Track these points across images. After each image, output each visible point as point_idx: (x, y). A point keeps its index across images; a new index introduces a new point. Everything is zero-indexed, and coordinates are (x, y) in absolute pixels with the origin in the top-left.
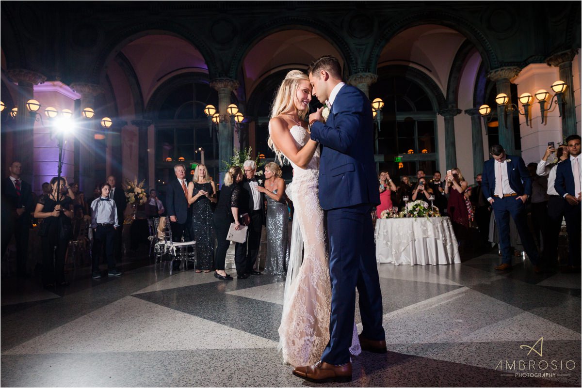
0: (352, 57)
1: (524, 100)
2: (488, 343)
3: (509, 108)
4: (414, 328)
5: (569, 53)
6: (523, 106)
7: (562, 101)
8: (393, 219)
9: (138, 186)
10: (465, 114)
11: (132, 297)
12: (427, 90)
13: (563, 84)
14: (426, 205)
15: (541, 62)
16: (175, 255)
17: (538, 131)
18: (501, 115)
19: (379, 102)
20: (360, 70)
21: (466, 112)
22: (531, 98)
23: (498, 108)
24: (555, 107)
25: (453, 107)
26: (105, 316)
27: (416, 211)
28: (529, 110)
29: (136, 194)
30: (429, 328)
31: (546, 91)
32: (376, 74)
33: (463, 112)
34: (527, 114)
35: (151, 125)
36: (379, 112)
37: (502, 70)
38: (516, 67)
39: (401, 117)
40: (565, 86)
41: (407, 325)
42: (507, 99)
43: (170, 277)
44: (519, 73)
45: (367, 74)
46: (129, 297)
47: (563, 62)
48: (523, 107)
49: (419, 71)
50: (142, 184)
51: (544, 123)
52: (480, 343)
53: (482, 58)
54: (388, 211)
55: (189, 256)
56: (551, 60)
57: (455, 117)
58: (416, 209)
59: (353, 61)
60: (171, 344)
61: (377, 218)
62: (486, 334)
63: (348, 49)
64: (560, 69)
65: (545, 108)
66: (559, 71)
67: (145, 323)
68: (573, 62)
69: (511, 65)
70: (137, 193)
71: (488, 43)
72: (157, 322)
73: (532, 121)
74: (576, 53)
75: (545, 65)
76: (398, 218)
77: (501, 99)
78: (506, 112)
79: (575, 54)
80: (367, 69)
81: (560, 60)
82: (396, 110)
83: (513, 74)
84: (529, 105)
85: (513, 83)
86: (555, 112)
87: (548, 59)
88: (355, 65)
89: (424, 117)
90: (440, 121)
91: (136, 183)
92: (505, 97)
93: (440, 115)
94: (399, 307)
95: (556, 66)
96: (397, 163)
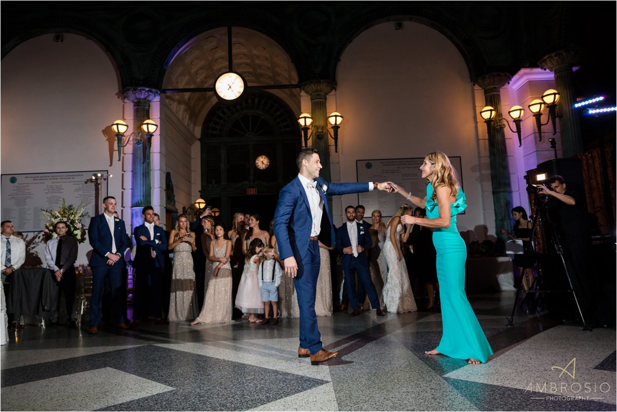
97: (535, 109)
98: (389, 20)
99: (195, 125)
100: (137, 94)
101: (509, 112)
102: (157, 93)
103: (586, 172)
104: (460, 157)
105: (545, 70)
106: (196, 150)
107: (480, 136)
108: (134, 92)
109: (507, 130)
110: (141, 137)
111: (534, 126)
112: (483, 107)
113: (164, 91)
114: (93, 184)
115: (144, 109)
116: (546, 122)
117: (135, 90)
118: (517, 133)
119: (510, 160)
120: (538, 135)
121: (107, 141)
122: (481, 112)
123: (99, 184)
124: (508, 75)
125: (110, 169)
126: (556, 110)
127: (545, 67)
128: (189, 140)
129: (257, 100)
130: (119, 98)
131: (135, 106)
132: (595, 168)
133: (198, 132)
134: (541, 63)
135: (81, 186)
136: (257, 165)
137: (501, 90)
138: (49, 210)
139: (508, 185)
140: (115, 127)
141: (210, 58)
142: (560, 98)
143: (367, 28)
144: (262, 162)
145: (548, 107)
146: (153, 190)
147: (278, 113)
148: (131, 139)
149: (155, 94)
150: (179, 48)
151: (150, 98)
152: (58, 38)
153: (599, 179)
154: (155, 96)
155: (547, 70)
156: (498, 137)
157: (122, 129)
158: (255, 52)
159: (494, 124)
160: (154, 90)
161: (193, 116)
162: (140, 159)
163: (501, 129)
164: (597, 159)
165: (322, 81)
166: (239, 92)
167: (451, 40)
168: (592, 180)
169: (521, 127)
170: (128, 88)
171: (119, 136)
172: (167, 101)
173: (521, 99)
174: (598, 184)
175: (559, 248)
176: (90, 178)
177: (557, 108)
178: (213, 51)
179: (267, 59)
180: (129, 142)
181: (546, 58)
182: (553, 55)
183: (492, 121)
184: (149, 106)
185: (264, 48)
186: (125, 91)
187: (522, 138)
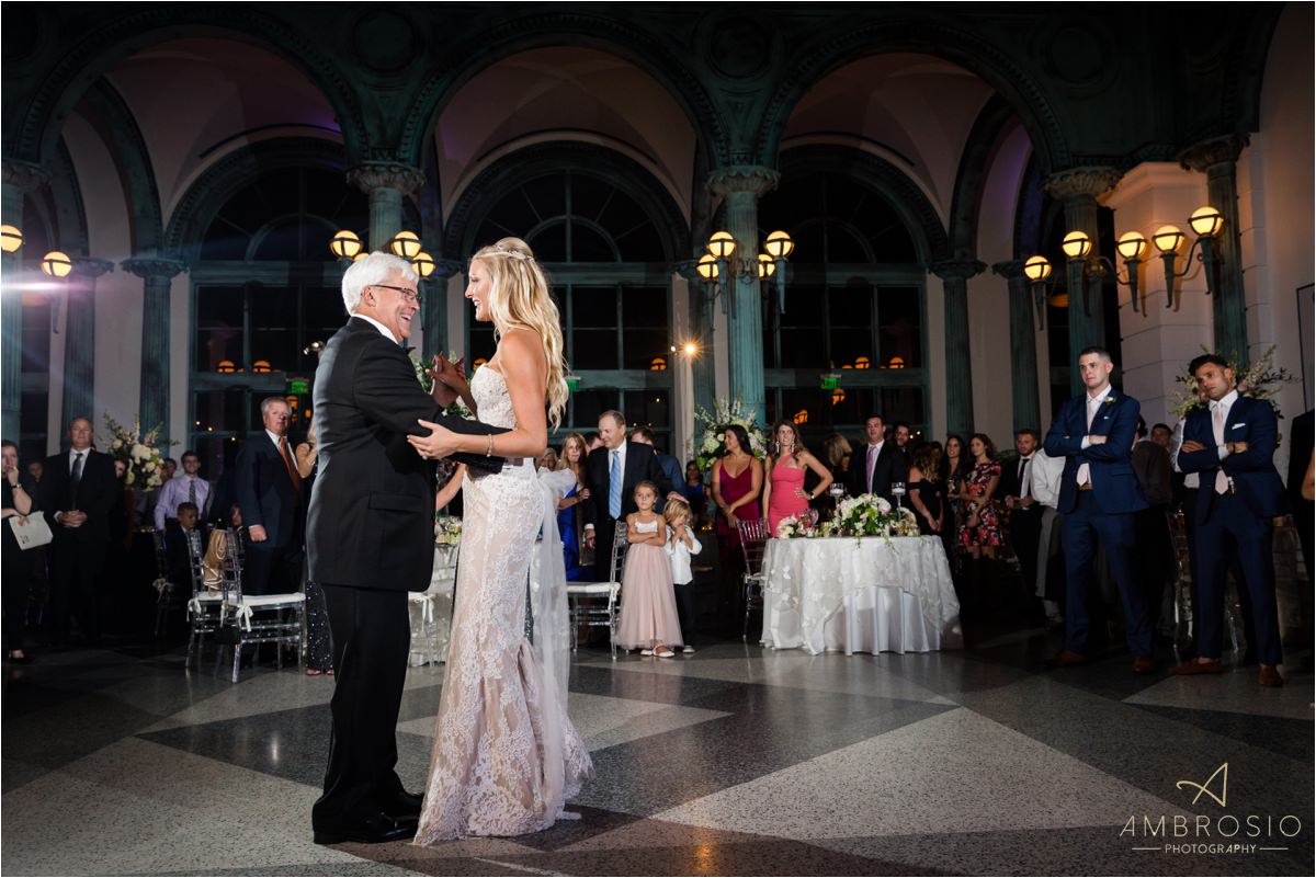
0: (717, 123)
1: (1127, 250)
2: (984, 835)
3: (1094, 268)
4: (831, 805)
5: (1228, 141)
6: (1125, 263)
7: (1214, 256)
8: (804, 539)
9: (141, 441)
10: (994, 273)
11: (138, 740)
12: (904, 212)
13: (1215, 216)
14: (885, 506)
15: (1168, 158)
16: (249, 630)
17: (1160, 326)
18: (1075, 284)
19: (782, 241)
20: (735, 156)
21: (996, 268)
22: (1143, 245)
23: (1068, 266)
24: (1199, 268)
25: (964, 255)
26: (73, 788)
27: (859, 520)
28: (1139, 275)
29: (138, 461)
30: (864, 803)
31: (1178, 231)
32: (775, 169)
33: (989, 270)
34: (1134, 283)
35: (182, 273)
36: (782, 265)
37: (1077, 173)
38: (1110, 168)
39: (838, 277)
40: (1219, 220)
41: (816, 797)
42: (1087, 245)
43: (235, 688)
44: (1118, 182)
45: (753, 168)
46: (130, 741)
47: (1217, 162)
48: (1125, 267)
49: (885, 162)
50: (153, 435)
51: (1173, 306)
52: (968, 835)
53: (1032, 141)
54: (793, 519)
55: (285, 633)
56: (1189, 156)
57: (968, 281)
58: (861, 517)
59: (719, 134)
60: (254, 854)
61: (770, 536)
62: (986, 814)
63: (706, 102)
64: (1210, 179)
65: (1176, 271)
66: (1208, 184)
67: (181, 804)
68: (1238, 164)
69: (1100, 164)
70: (141, 459)
71: (1046, 107)
72: (211, 802)
73: (1147, 300)
74: (1245, 143)
75: (1176, 167)
76: (819, 536)
77: (1075, 245)
78: (1085, 277)
79: (1243, 145)
80: (753, 157)
81: (1209, 158)
82: (826, 258)
83: (1103, 185)
84: (1140, 261)
85: (1104, 205)
86: (1197, 282)
87: (1183, 152)
88: (723, 144)
89: (893, 277)
90: (934, 287)
91: (138, 433)
92: (1083, 240)
93: (933, 274)
94: (802, 758)
95: (1201, 170)
96: (826, 391)
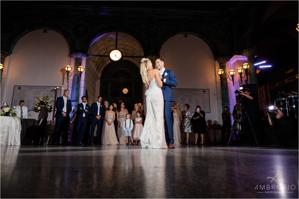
97: (240, 71)
98: (182, 34)
99: (98, 72)
100: (77, 56)
101: (229, 72)
102: (85, 56)
103: (260, 95)
104: (209, 89)
105: (244, 56)
106: (98, 83)
107: (217, 82)
108: (76, 55)
109: (228, 79)
110: (77, 73)
111: (239, 79)
112: (219, 70)
113: (88, 56)
114: (54, 92)
115: (79, 62)
116: (244, 77)
117: (76, 54)
118: (232, 81)
119: (229, 91)
120: (241, 82)
121: (62, 75)
122: (218, 71)
123: (57, 92)
124: (229, 57)
125: (62, 86)
126: (248, 72)
127: (244, 55)
128: (95, 78)
129: (125, 64)
130: (68, 57)
131: (75, 60)
132: (263, 93)
133: (99, 75)
134: (242, 53)
135: (49, 92)
136: (123, 92)
137: (226, 63)
138: (37, 98)
139: (229, 101)
140: (66, 68)
141: (107, 45)
142: (250, 67)
143: (173, 36)
144: (125, 91)
145: (245, 70)
146: (80, 96)
147: (134, 70)
148: (72, 74)
149: (84, 56)
150: (96, 39)
151: (82, 58)
152: (45, 31)
153: (265, 98)
154: (84, 57)
155: (245, 56)
156: (225, 82)
157: (69, 69)
158: (126, 43)
159: (223, 77)
160: (84, 55)
161: (98, 68)
162: (76, 82)
163: (226, 79)
164: (264, 90)
165: (154, 55)
166: (119, 58)
167: (207, 43)
168: (262, 98)
169: (234, 78)
170: (73, 53)
171: (68, 72)
172: (89, 60)
173: (234, 67)
174: (264, 100)
175: (248, 115)
176: (54, 89)
177: (248, 71)
178: (109, 42)
179: (131, 47)
180: (72, 75)
181: (244, 51)
182: (247, 50)
183: (222, 75)
184: (81, 61)
185: (130, 42)
186: (72, 54)
187: (234, 83)
